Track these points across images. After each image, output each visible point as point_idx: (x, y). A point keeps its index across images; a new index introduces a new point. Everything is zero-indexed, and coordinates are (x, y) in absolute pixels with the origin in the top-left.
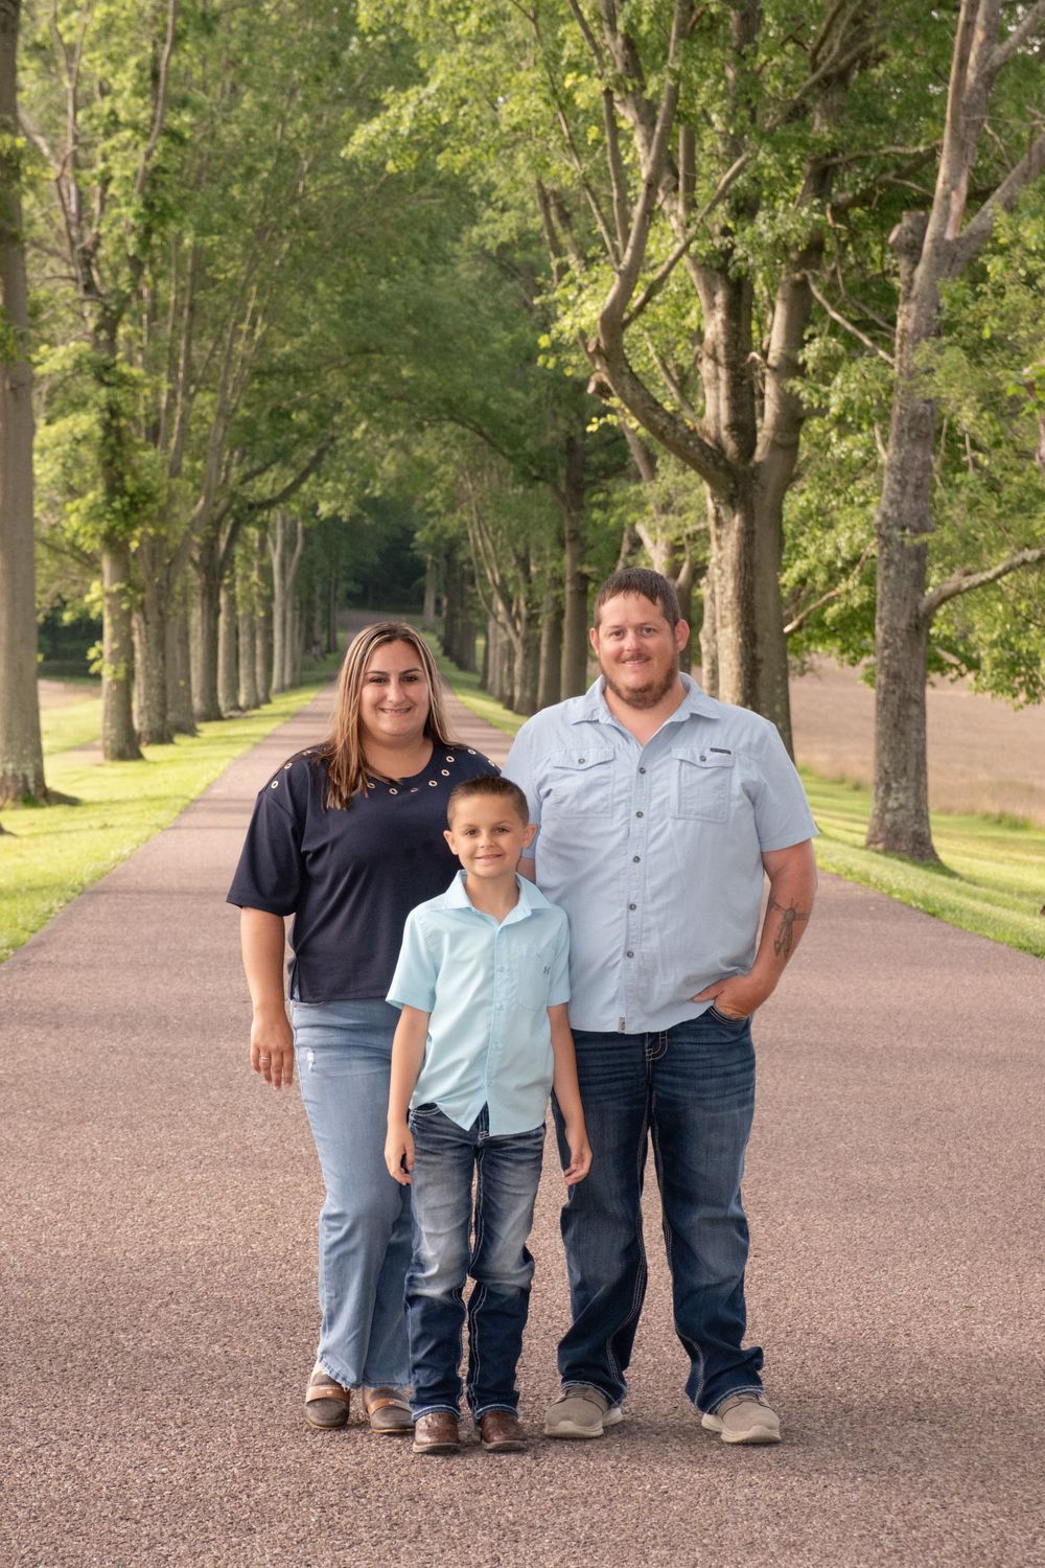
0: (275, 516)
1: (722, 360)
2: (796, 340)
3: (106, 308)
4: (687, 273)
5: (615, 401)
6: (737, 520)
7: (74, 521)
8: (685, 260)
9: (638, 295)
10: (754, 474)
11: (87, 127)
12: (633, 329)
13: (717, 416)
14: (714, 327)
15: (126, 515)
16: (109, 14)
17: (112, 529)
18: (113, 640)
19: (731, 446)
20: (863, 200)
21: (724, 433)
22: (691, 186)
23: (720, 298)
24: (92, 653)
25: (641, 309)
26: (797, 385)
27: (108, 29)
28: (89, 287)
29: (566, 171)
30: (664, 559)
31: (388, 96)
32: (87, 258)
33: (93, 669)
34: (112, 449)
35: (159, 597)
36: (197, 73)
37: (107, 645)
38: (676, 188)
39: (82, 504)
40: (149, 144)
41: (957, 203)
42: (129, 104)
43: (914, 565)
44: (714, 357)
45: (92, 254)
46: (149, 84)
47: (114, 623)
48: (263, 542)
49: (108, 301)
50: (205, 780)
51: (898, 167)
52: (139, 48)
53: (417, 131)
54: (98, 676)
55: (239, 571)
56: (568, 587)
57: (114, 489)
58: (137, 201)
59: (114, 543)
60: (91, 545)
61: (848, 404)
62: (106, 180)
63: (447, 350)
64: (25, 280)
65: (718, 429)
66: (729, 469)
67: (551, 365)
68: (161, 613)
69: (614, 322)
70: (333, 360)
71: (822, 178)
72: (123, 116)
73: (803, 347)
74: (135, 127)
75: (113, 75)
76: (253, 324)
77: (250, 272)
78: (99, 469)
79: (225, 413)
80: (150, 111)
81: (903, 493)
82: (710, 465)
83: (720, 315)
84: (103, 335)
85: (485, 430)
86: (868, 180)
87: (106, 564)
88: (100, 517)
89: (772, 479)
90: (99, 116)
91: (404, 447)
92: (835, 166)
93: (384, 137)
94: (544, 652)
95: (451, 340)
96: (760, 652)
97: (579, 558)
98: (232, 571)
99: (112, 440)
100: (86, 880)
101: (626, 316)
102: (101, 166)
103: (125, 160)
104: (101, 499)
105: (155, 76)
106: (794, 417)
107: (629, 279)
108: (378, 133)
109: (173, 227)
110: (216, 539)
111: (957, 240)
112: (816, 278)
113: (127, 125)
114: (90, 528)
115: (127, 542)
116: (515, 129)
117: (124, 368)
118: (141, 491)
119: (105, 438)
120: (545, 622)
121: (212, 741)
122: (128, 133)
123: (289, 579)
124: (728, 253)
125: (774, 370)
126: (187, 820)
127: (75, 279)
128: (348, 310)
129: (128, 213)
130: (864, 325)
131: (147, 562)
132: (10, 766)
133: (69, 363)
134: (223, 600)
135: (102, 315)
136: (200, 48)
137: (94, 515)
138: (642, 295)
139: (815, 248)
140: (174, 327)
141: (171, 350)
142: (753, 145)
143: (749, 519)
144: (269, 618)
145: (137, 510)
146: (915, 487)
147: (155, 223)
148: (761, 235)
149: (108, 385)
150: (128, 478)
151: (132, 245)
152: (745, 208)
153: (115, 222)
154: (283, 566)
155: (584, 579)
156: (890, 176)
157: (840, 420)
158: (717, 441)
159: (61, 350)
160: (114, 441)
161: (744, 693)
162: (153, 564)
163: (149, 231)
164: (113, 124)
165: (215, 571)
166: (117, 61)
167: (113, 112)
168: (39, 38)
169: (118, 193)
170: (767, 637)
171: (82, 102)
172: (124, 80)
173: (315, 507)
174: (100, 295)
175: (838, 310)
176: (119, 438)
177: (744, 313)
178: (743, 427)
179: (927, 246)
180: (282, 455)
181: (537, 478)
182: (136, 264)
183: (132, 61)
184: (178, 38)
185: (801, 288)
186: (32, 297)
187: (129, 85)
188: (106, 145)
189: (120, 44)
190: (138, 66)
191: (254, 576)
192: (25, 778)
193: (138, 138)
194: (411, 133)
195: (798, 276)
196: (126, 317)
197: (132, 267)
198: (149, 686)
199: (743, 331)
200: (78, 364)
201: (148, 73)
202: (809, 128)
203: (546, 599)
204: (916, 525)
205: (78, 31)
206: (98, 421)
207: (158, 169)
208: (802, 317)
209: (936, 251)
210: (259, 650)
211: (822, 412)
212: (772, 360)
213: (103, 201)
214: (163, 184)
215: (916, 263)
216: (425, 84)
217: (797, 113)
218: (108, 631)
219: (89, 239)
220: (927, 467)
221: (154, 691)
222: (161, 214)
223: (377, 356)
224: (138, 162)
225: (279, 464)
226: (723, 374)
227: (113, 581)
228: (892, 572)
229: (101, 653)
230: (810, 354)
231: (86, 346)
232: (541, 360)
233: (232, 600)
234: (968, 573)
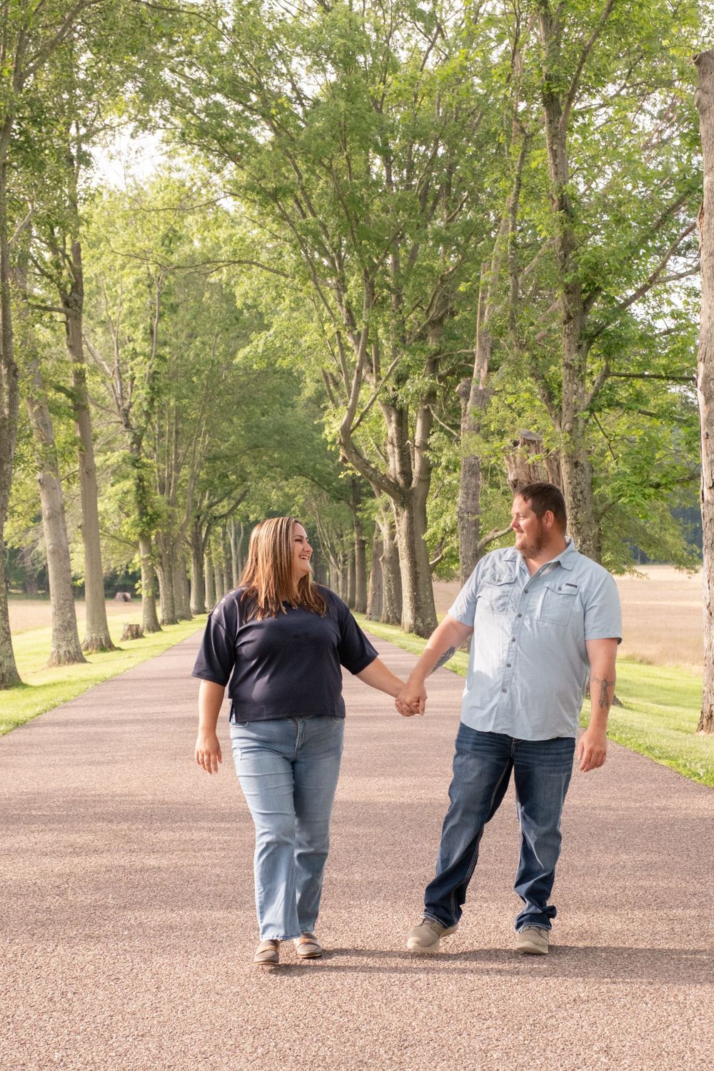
0: (230, 521)
1: (396, 444)
2: (427, 434)
3: (135, 434)
4: (378, 408)
5: (350, 465)
6: (405, 513)
7: (126, 528)
8: (377, 402)
9: (356, 419)
10: (412, 493)
11: (123, 356)
12: (356, 433)
13: (395, 468)
14: (391, 430)
15: (149, 524)
16: (130, 307)
17: (143, 530)
18: (146, 579)
19: (401, 482)
20: (451, 373)
21: (398, 476)
22: (378, 370)
23: (393, 418)
24: (137, 586)
25: (358, 424)
26: (427, 453)
27: (131, 312)
28: (128, 425)
29: (332, 366)
30: (387, 532)
31: (253, 336)
32: (126, 413)
33: (137, 593)
34: (141, 495)
35: (169, 560)
36: (171, 331)
37: (143, 581)
38: (372, 371)
39: (130, 520)
40: (151, 362)
41: (483, 373)
42: (141, 346)
43: (474, 529)
44: (392, 443)
45: (128, 411)
46: (149, 336)
47: (145, 572)
48: (225, 533)
49: (136, 431)
50: (183, 637)
51: (466, 358)
52: (144, 321)
53: (266, 351)
54: (140, 596)
55: (212, 547)
56: (356, 546)
57: (143, 513)
58: (146, 386)
59: (144, 537)
60: (134, 538)
61: (449, 461)
62: (133, 379)
63: (293, 444)
64: (90, 425)
65: (395, 474)
66: (401, 491)
67: (333, 449)
68: (170, 567)
69: (346, 431)
70: (244, 453)
71: (434, 364)
72: (138, 350)
73: (429, 437)
74: (145, 355)
75: (134, 333)
76: (204, 437)
77: (202, 415)
78: (136, 505)
79: (195, 477)
80: (150, 348)
81: (467, 498)
82: (392, 490)
83: (394, 425)
84: (135, 446)
85: (316, 479)
86: (452, 364)
87: (141, 546)
88: (138, 526)
89: (419, 494)
90: (128, 351)
91: (281, 489)
92: (439, 359)
93: (251, 354)
94: (349, 577)
95: (294, 440)
96: (418, 569)
97: (360, 534)
98: (209, 547)
99: (141, 492)
100: (107, 677)
101: (352, 428)
102: (130, 372)
103: (141, 370)
104: (137, 518)
105: (152, 332)
106: (427, 468)
107: (352, 412)
108: (249, 353)
109: (164, 398)
110: (200, 533)
111: (485, 389)
112: (433, 408)
113: (140, 354)
114: (133, 531)
115: (150, 536)
116: (309, 347)
117: (145, 460)
118: (155, 513)
119: (137, 491)
120: (349, 563)
121: (197, 622)
122: (142, 358)
123: (238, 549)
124: (395, 398)
125: (418, 447)
126: (168, 653)
127: (121, 423)
128: (248, 429)
129: (143, 392)
130: (453, 427)
131: (163, 544)
132: (94, 635)
133: (120, 459)
134: (206, 560)
135: (134, 437)
136: (172, 319)
137: (134, 525)
138: (358, 418)
139: (432, 395)
140: (169, 441)
141: (168, 451)
142: (402, 352)
143: (411, 512)
144: (229, 567)
145: (153, 522)
146: (473, 493)
147: (155, 396)
148: (409, 390)
149: (138, 468)
150: (149, 508)
151: (145, 406)
152: (401, 379)
153: (137, 396)
154: (236, 544)
155: (363, 543)
156: (462, 362)
157: (447, 468)
158: (395, 479)
159: (116, 454)
160: (142, 491)
161: (412, 587)
162: (165, 546)
163: (152, 400)
164: (135, 354)
165: (199, 547)
166: (135, 326)
167: (134, 349)
168: (103, 319)
169: (138, 384)
170: (421, 562)
171: (120, 344)
172: (139, 335)
173: (248, 517)
174: (132, 429)
175: (443, 421)
176: (144, 491)
177: (404, 424)
178: (406, 472)
179: (472, 393)
180: (228, 494)
181: (340, 499)
182: (148, 414)
183: (141, 326)
184: (161, 315)
185: (427, 411)
186: (94, 432)
187: (141, 337)
188: (132, 363)
189: (136, 319)
190: (144, 328)
191: (220, 549)
192: (101, 640)
193: (146, 359)
194: (263, 352)
195: (426, 407)
196: (144, 438)
197: (146, 416)
198: (166, 599)
199: (404, 431)
200: (124, 460)
201: (149, 331)
202: (427, 343)
203: (348, 551)
204: (474, 511)
205: (117, 315)
206: (134, 484)
207: (155, 372)
208: (429, 425)
209: (476, 395)
210: (225, 582)
211: (439, 465)
212: (417, 444)
213: (132, 388)
214: (158, 379)
215: (468, 400)
216: (269, 331)
217: (422, 337)
218: (143, 576)
219: (126, 404)
220: (477, 486)
221: (169, 601)
222: (158, 392)
223: (262, 449)
224: (146, 370)
225: (227, 498)
226: (396, 450)
227: (144, 553)
228: (465, 532)
229: (141, 585)
230: (432, 440)
231: (127, 451)
232: (329, 448)
233: (210, 560)
234: (496, 531)
